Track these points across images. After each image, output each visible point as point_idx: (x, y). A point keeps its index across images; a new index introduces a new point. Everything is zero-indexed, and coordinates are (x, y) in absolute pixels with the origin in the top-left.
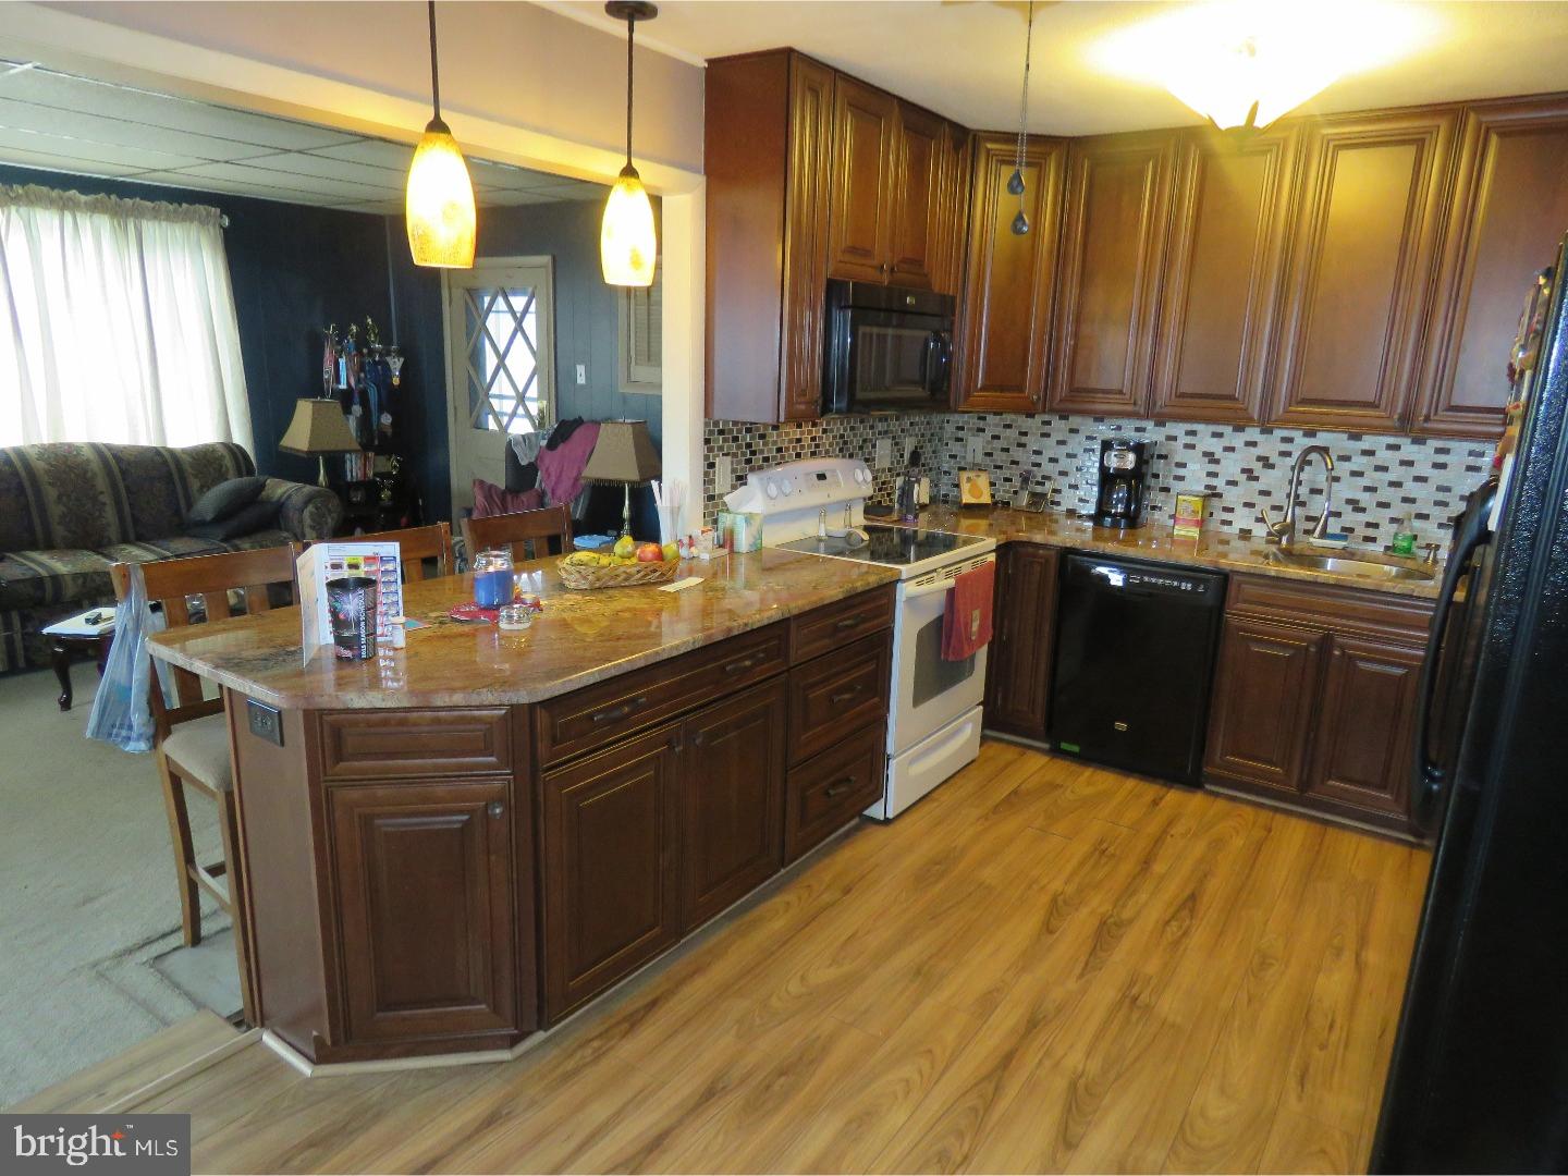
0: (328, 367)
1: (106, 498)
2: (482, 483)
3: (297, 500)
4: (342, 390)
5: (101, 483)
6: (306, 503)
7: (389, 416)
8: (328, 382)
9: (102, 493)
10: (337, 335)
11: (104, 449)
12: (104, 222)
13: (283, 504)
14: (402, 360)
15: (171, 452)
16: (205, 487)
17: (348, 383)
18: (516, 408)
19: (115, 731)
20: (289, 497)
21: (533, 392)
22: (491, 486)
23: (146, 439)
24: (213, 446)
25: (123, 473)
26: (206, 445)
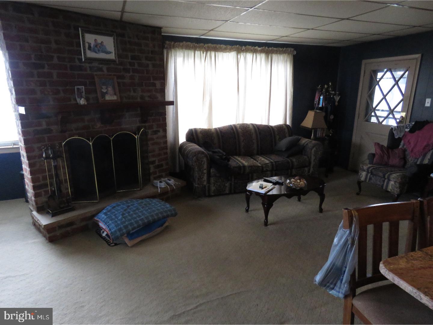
0: (317, 99)
1: (255, 141)
2: (378, 144)
3: (310, 145)
4: (320, 107)
5: (254, 136)
6: (313, 147)
7: (333, 116)
8: (316, 104)
9: (254, 139)
10: (320, 89)
11: (255, 126)
12: (263, 56)
13: (305, 146)
14: (340, 97)
15: (271, 126)
16: (281, 139)
17: (322, 105)
18: (389, 115)
19: (328, 284)
20: (307, 144)
21: (399, 108)
22: (382, 146)
23: (265, 123)
24: (282, 125)
25: (260, 133)
26: (280, 125)
